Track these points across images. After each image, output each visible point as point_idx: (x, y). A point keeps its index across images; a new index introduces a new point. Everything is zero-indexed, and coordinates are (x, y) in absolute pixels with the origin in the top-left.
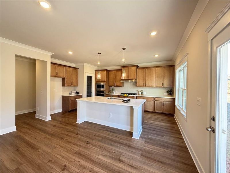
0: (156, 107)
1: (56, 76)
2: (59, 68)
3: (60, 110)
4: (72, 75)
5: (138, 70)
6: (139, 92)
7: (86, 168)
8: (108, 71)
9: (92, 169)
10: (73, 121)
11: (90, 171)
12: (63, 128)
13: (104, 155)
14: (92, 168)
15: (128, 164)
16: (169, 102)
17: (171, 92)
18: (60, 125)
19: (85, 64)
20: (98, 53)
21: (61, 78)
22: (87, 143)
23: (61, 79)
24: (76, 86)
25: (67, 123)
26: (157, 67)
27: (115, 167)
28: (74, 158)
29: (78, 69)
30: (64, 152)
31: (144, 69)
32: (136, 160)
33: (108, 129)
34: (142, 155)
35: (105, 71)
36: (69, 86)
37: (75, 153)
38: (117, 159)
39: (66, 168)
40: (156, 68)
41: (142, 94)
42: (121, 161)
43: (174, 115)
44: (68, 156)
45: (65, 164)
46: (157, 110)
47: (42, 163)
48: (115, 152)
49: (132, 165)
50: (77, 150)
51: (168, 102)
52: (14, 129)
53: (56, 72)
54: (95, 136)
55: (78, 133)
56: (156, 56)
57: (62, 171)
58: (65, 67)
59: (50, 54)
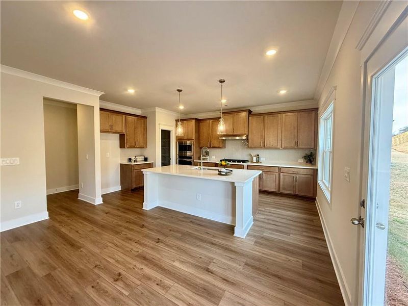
0: (283, 185)
1: (110, 131)
2: (114, 117)
3: (118, 188)
4: (135, 128)
5: (250, 117)
6: (252, 158)
7: (151, 280)
8: (198, 121)
9: (161, 281)
10: (137, 205)
11: (157, 284)
12: (120, 216)
13: (183, 262)
14: (161, 279)
15: (220, 277)
16: (307, 176)
17: (311, 158)
18: (116, 212)
19: (157, 110)
20: (178, 91)
21: (119, 135)
22: (157, 241)
23: (117, 136)
24: (143, 148)
25: (128, 209)
26: (284, 112)
27: (198, 280)
28: (134, 263)
29: (146, 117)
30: (120, 254)
31: (262, 116)
32: (235, 271)
33: (193, 220)
34: (246, 264)
35: (193, 121)
36: (131, 147)
37: (137, 256)
38: (203, 268)
39: (120, 277)
40: (284, 115)
41: (258, 161)
42: (209, 271)
43: (315, 199)
44: (125, 260)
45: (120, 271)
46: (284, 189)
47: (85, 268)
48: (200, 258)
49: (226, 278)
50: (140, 252)
51: (304, 176)
52: (44, 216)
53: (110, 124)
54: (170, 230)
55: (143, 225)
56: (283, 92)
57: (115, 282)
58: (124, 116)
59: (99, 94)
